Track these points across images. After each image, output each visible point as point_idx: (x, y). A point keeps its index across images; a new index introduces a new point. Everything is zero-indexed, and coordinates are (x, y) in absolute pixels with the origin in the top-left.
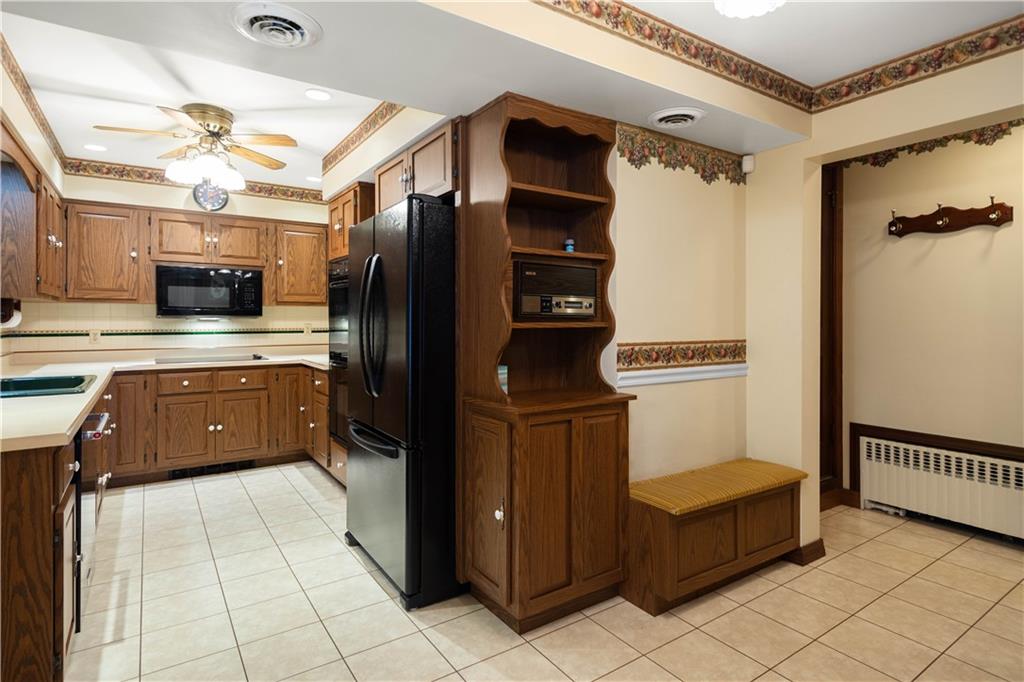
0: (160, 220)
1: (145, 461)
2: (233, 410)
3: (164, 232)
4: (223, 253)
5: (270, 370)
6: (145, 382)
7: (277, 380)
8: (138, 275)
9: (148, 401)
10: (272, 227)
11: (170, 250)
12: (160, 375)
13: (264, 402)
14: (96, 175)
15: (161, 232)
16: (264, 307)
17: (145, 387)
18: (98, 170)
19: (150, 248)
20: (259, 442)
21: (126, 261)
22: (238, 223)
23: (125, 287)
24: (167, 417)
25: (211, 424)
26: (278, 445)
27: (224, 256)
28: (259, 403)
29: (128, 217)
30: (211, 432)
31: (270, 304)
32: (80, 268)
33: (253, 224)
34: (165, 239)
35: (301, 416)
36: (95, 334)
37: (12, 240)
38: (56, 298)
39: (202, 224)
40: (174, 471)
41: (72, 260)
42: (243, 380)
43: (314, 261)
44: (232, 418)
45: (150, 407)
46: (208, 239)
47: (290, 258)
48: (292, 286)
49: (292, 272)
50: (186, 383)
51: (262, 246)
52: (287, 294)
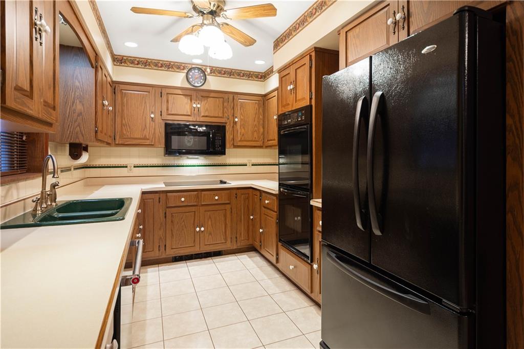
0: (167, 94)
1: (159, 250)
2: (210, 217)
3: (170, 102)
4: (202, 114)
5: (232, 191)
6: (159, 198)
7: (236, 197)
8: (155, 129)
9: (161, 211)
10: (231, 96)
11: (172, 113)
12: (168, 194)
13: (228, 213)
14: (131, 65)
15: (168, 101)
16: (226, 150)
17: (159, 202)
18: (132, 62)
19: (161, 112)
20: (226, 239)
21: (148, 120)
22: (213, 94)
23: (148, 137)
24: (172, 222)
25: (197, 226)
26: (236, 241)
27: (203, 116)
28: (226, 213)
29: (149, 92)
30: (197, 232)
31: (230, 148)
32: (122, 125)
33: (220, 95)
34: (170, 106)
35: (250, 221)
36: (131, 167)
37: (80, 102)
38: (108, 144)
39: (191, 96)
40: (175, 257)
41: (118, 120)
42: (217, 198)
43: (256, 119)
44: (210, 223)
45: (162, 215)
46: (194, 106)
47: (242, 117)
48: (243, 135)
49: (243, 126)
50: (183, 199)
51: (225, 109)
52: (240, 141)
